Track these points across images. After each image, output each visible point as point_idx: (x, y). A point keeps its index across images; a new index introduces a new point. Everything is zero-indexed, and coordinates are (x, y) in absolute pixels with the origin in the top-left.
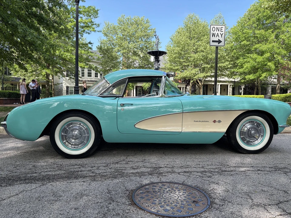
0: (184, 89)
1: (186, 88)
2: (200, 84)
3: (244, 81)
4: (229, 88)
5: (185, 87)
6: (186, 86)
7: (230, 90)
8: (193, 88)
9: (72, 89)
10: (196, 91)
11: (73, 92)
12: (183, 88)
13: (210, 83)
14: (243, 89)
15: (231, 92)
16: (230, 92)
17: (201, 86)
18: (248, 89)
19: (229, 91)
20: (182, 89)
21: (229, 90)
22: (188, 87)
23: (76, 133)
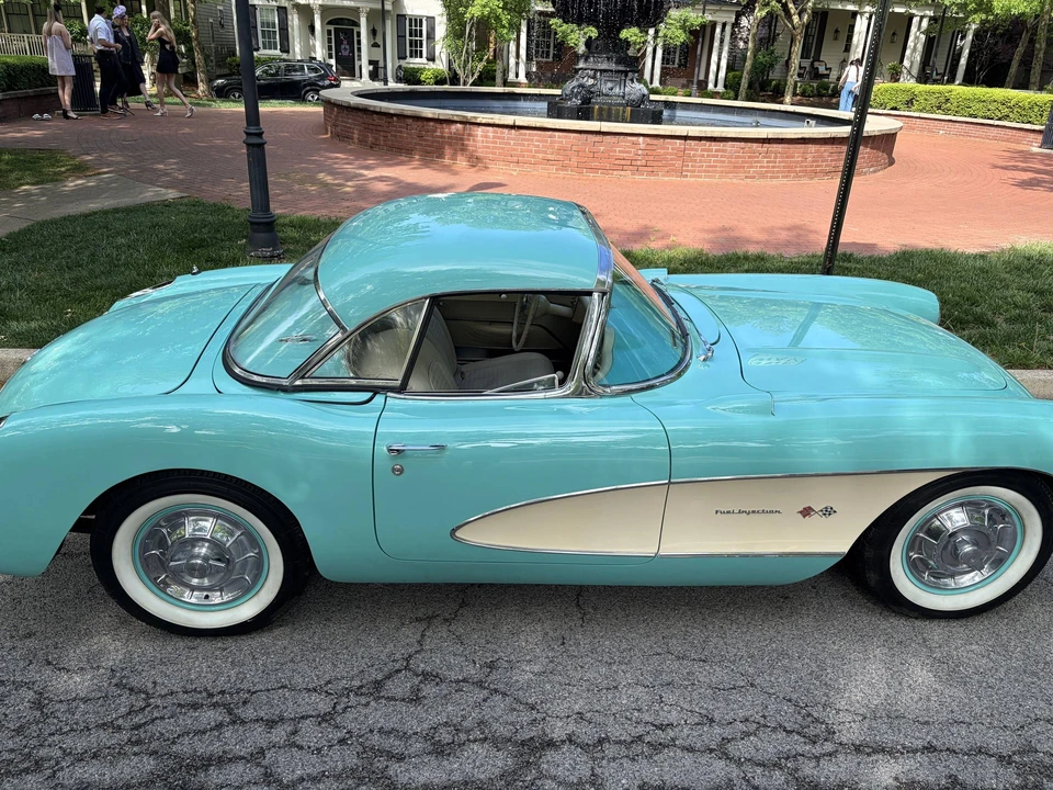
0: (728, 28)
1: (736, 24)
2: (796, 19)
3: (984, 17)
4: (914, 29)
5: (733, 20)
6: (738, 15)
7: (917, 38)
8: (763, 26)
9: (270, 19)
10: (774, 39)
11: (277, 29)
12: (724, 25)
13: (840, 7)
14: (970, 37)
15: (920, 47)
16: (915, 49)
17: (799, 31)
18: (993, 35)
19: (911, 43)
20: (718, 30)
21: (911, 38)
22: (744, 22)
23: (204, 550)
